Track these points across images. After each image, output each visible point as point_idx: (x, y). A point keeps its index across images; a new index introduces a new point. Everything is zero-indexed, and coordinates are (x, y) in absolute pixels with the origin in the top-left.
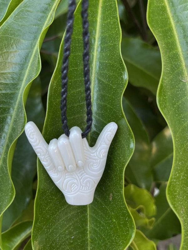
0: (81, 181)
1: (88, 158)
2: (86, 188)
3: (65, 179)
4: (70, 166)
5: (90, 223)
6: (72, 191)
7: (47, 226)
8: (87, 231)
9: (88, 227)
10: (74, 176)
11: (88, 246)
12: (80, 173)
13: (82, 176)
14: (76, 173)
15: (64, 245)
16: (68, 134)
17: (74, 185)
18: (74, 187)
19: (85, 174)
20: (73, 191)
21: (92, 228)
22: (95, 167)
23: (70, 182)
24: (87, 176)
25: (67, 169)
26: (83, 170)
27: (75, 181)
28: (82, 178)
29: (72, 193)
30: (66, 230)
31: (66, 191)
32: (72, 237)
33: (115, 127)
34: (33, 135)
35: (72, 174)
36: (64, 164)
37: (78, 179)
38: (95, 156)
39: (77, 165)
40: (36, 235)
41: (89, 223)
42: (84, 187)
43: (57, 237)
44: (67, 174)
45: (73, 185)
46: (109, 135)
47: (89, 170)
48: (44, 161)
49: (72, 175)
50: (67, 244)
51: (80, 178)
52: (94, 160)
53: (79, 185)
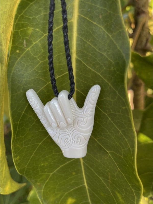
0: (73, 136)
1: (77, 117)
2: (78, 143)
3: (59, 135)
4: (61, 123)
10: (66, 133)
12: (71, 130)
13: (73, 133)
14: (68, 130)
17: (67, 140)
18: (67, 142)
19: (76, 130)
20: (66, 145)
22: (83, 124)
23: (64, 137)
24: (77, 132)
25: (60, 126)
26: (73, 125)
27: (68, 136)
28: (73, 134)
29: (66, 147)
31: (61, 145)
38: (83, 115)
39: (66, 122)
42: (75, 142)
44: (61, 131)
47: (78, 127)
49: (65, 131)
51: (71, 134)
52: (82, 118)
53: (72, 140)
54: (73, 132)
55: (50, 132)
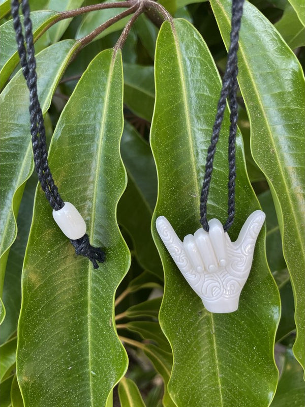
0: (224, 283)
1: (231, 256)
3: (204, 282)
4: (211, 266)
5: (92, 352)
6: (213, 296)
7: (35, 352)
8: (88, 362)
9: (90, 357)
10: (215, 278)
11: (89, 380)
12: (221, 274)
14: (217, 275)
15: (58, 377)
16: (207, 229)
17: (216, 288)
19: (228, 275)
21: (94, 358)
22: (241, 266)
23: (211, 284)
24: (230, 277)
25: (207, 269)
26: (225, 270)
27: (217, 284)
28: (224, 280)
29: (214, 298)
30: (62, 358)
31: (206, 296)
32: (69, 367)
33: (263, 217)
34: (166, 232)
35: (212, 275)
36: (204, 264)
37: (219, 280)
38: (240, 253)
39: (218, 264)
40: (22, 362)
41: (90, 351)
42: (227, 291)
43: (49, 366)
44: (206, 276)
45: (214, 289)
46: (256, 227)
47: (232, 270)
48: (179, 261)
49: (212, 277)
50: (63, 376)
51: (222, 280)
52: (238, 257)
53: (222, 289)
54: (225, 277)
55: (190, 278)
